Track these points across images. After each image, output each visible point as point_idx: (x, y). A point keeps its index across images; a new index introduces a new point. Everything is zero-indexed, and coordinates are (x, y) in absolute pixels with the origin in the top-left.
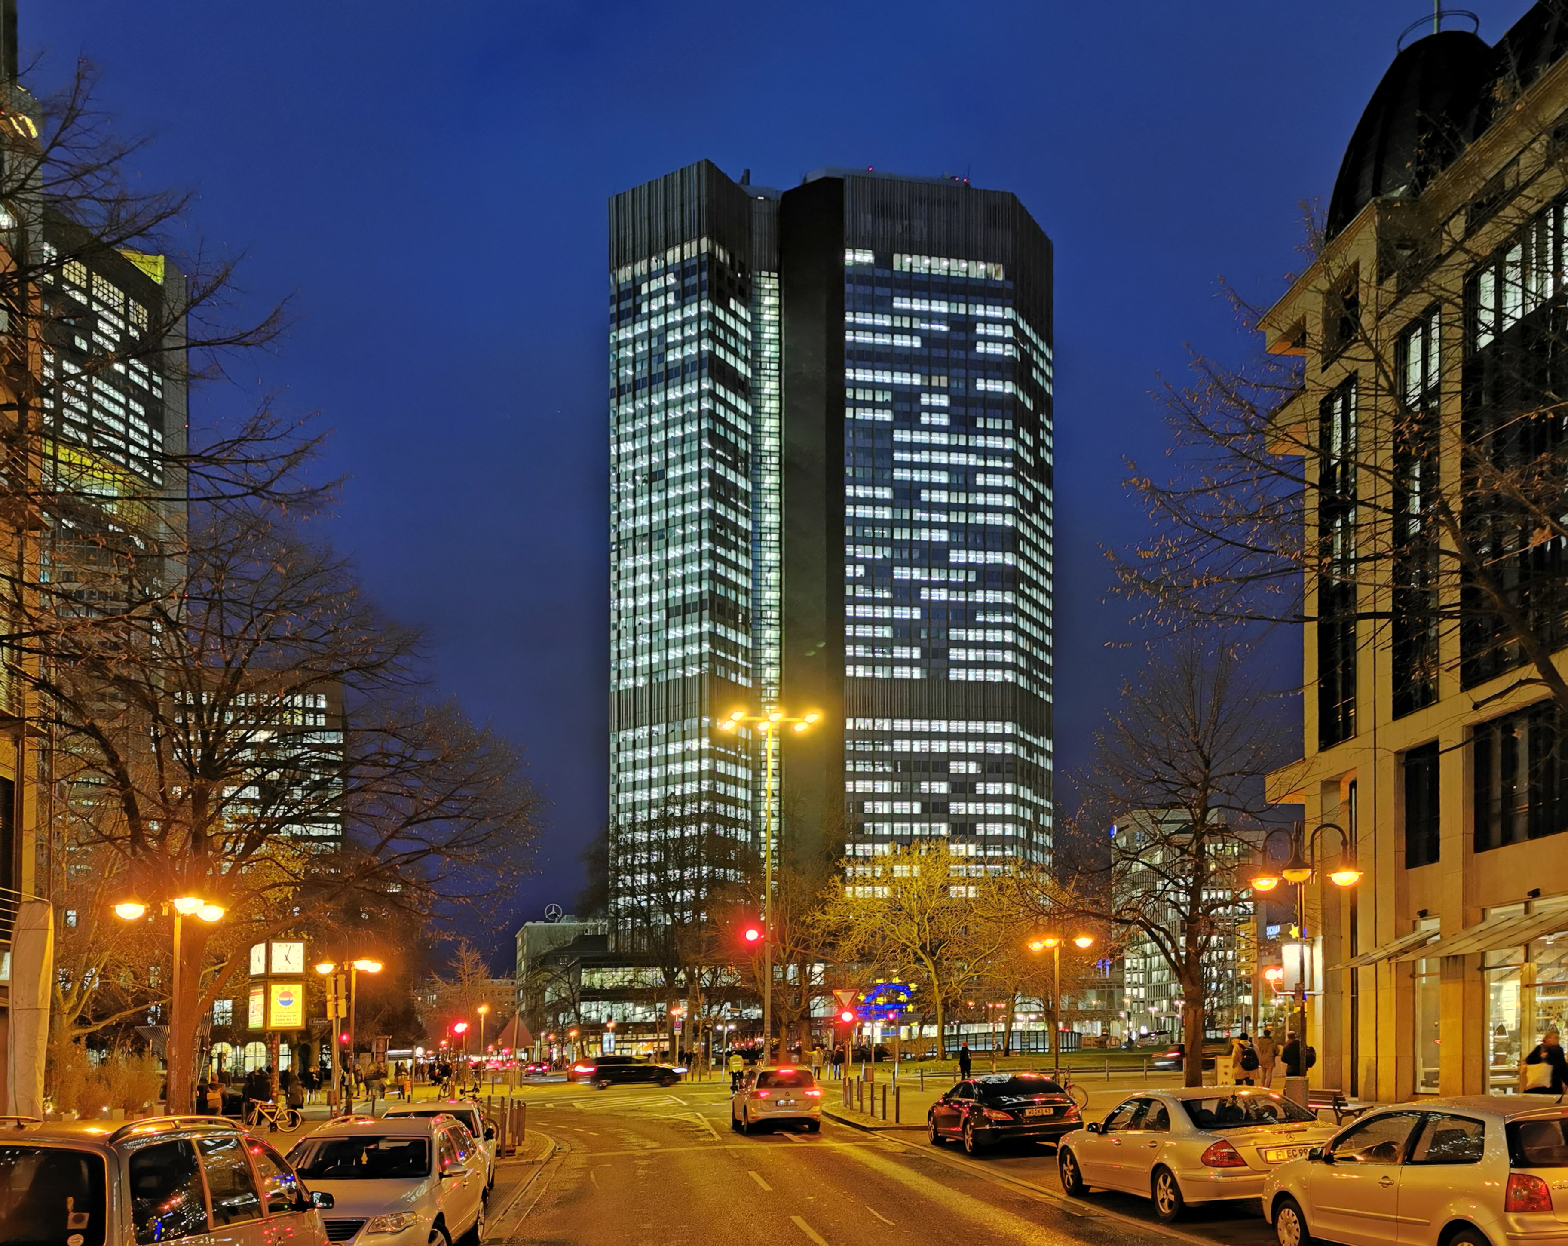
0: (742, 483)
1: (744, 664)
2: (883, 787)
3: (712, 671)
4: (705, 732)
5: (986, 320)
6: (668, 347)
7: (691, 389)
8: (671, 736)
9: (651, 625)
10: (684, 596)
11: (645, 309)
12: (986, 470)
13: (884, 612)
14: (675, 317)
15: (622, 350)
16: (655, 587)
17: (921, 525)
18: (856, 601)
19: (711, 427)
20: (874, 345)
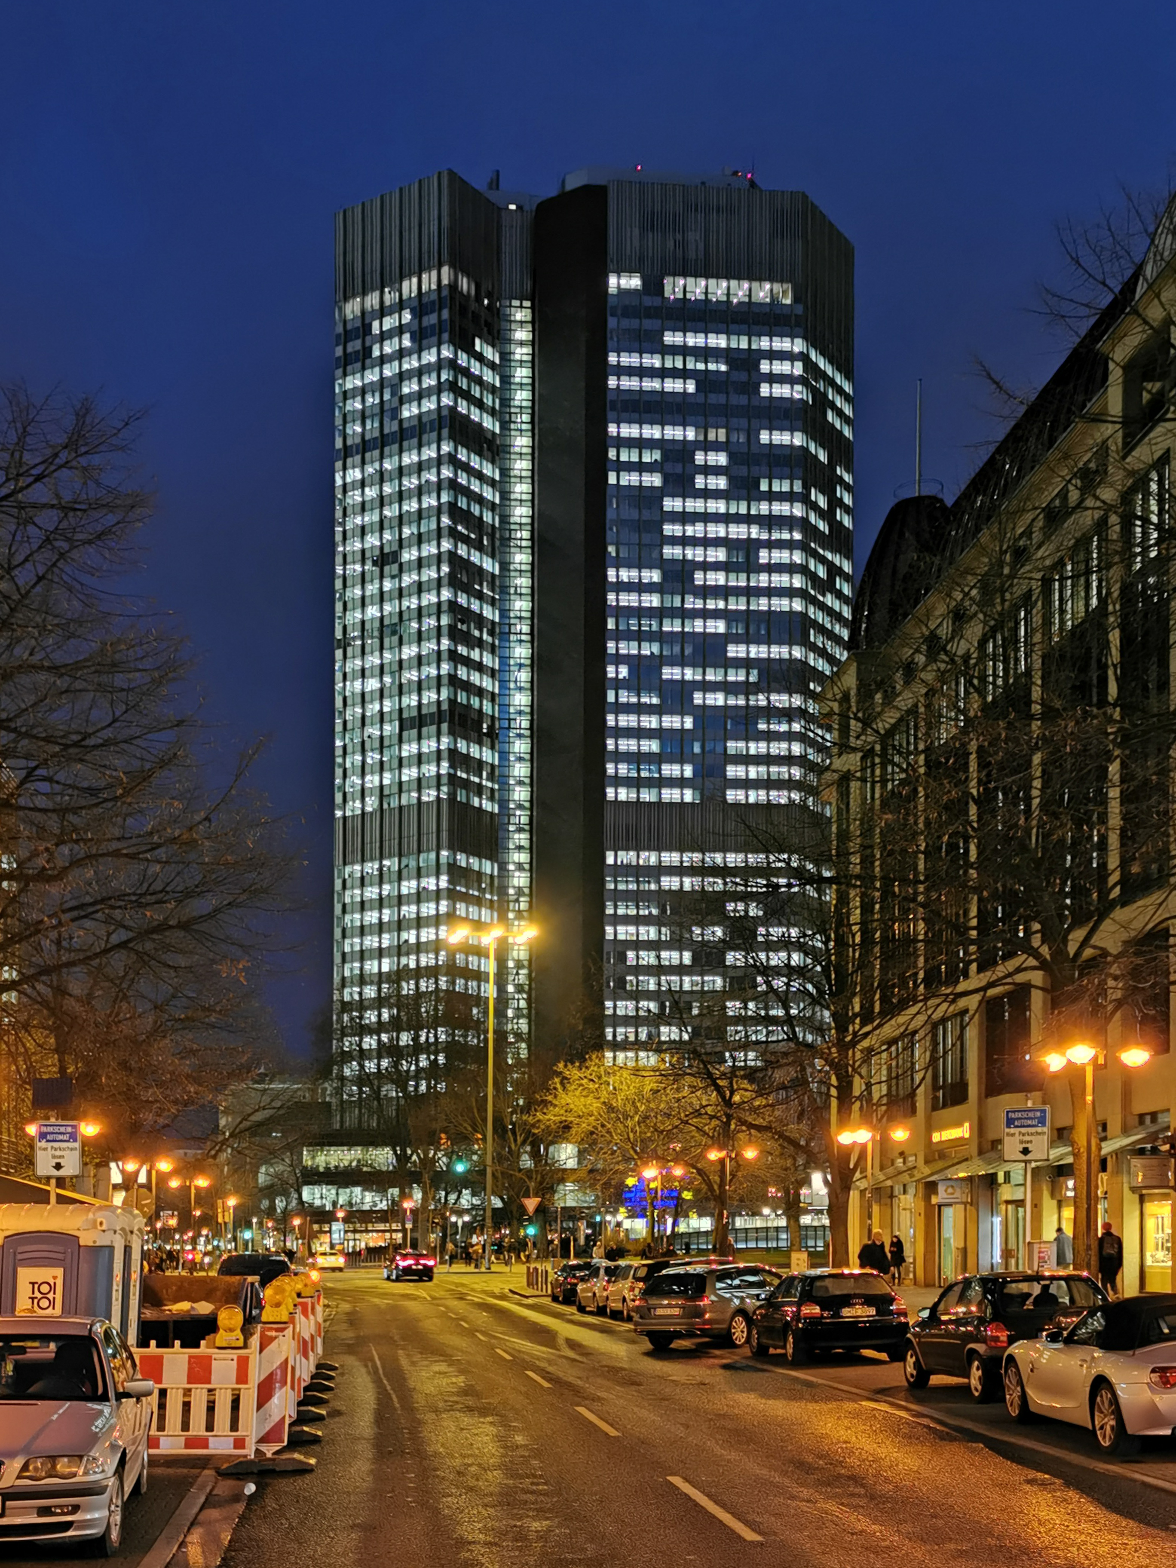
0: (488, 565)
1: (489, 784)
2: (649, 933)
3: (452, 796)
4: (444, 868)
5: (772, 355)
6: (403, 400)
7: (429, 453)
8: (405, 872)
9: (382, 739)
10: (420, 705)
11: (376, 353)
12: (771, 545)
13: (650, 722)
14: (412, 363)
15: (349, 403)
16: (386, 692)
17: (695, 614)
18: (620, 708)
19: (452, 500)
20: (641, 392)
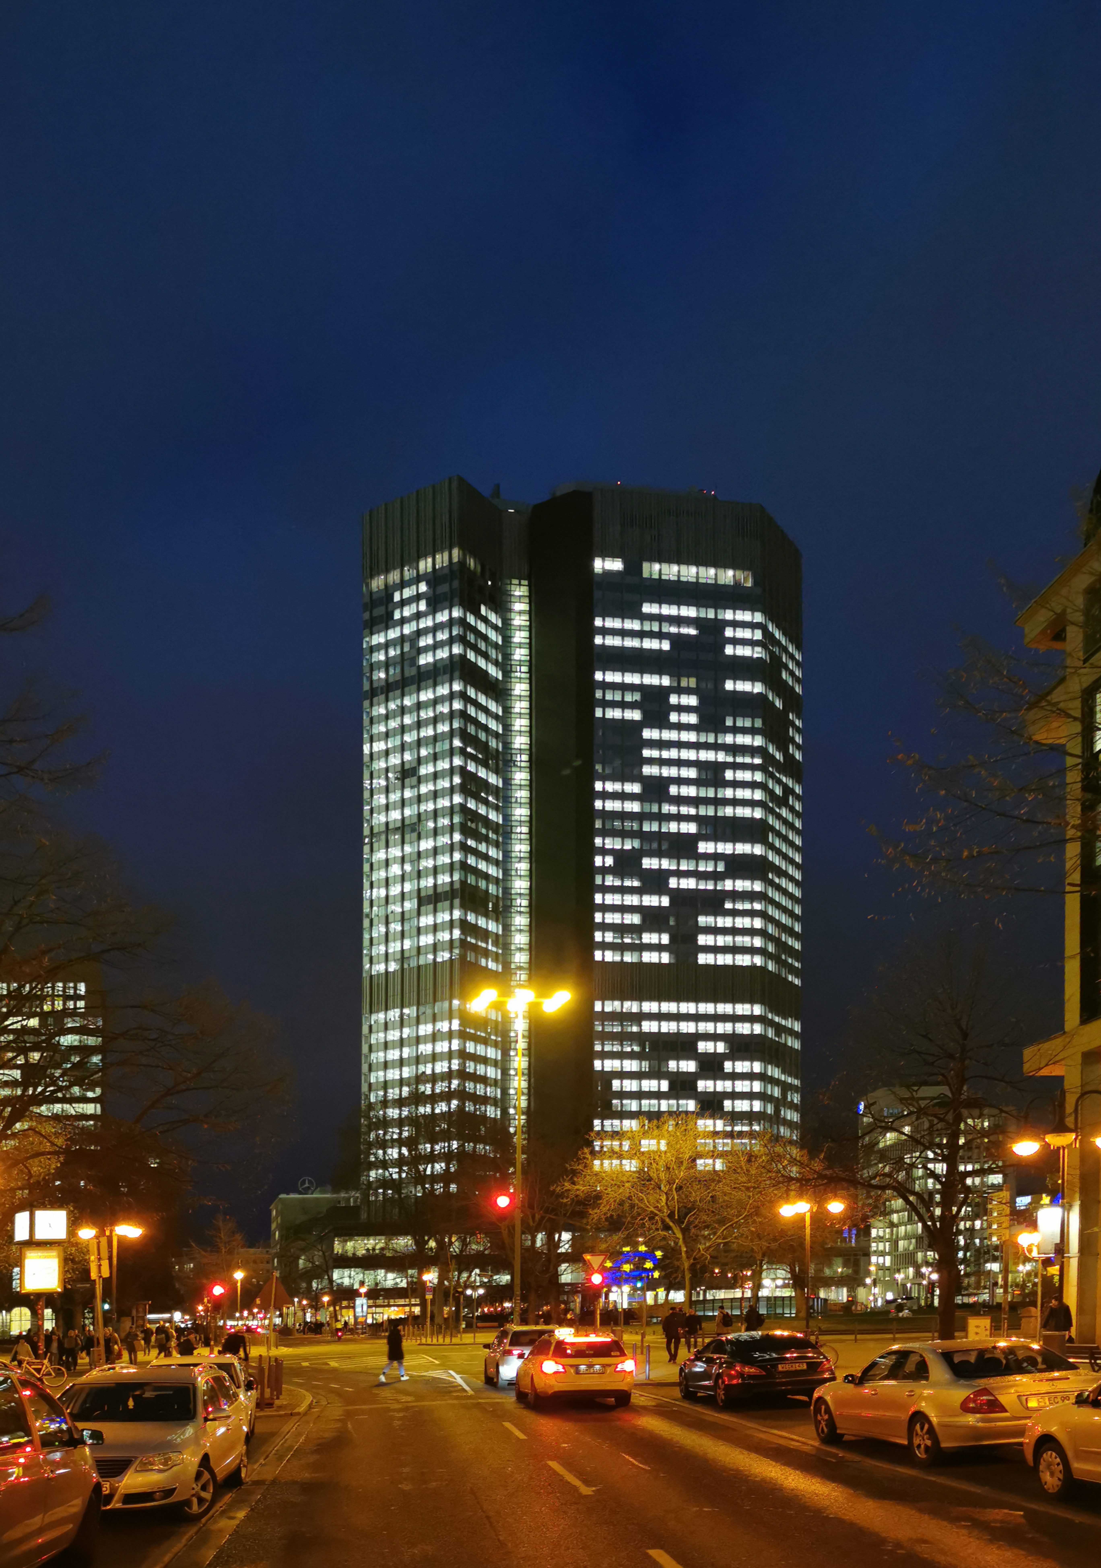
0: (493, 779)
1: (494, 949)
2: (631, 1065)
3: (463, 957)
4: (456, 1014)
5: (735, 624)
6: (420, 651)
7: (443, 690)
8: (422, 1018)
9: (403, 913)
10: (435, 885)
11: (397, 615)
12: (735, 766)
13: (632, 900)
14: (427, 622)
15: (375, 655)
16: (406, 877)
17: (670, 817)
18: (605, 890)
19: (463, 726)
20: (623, 648)
